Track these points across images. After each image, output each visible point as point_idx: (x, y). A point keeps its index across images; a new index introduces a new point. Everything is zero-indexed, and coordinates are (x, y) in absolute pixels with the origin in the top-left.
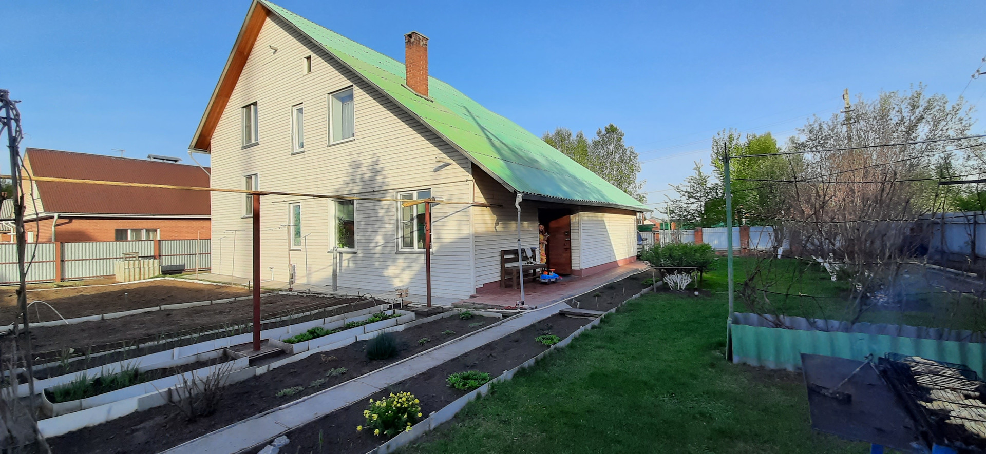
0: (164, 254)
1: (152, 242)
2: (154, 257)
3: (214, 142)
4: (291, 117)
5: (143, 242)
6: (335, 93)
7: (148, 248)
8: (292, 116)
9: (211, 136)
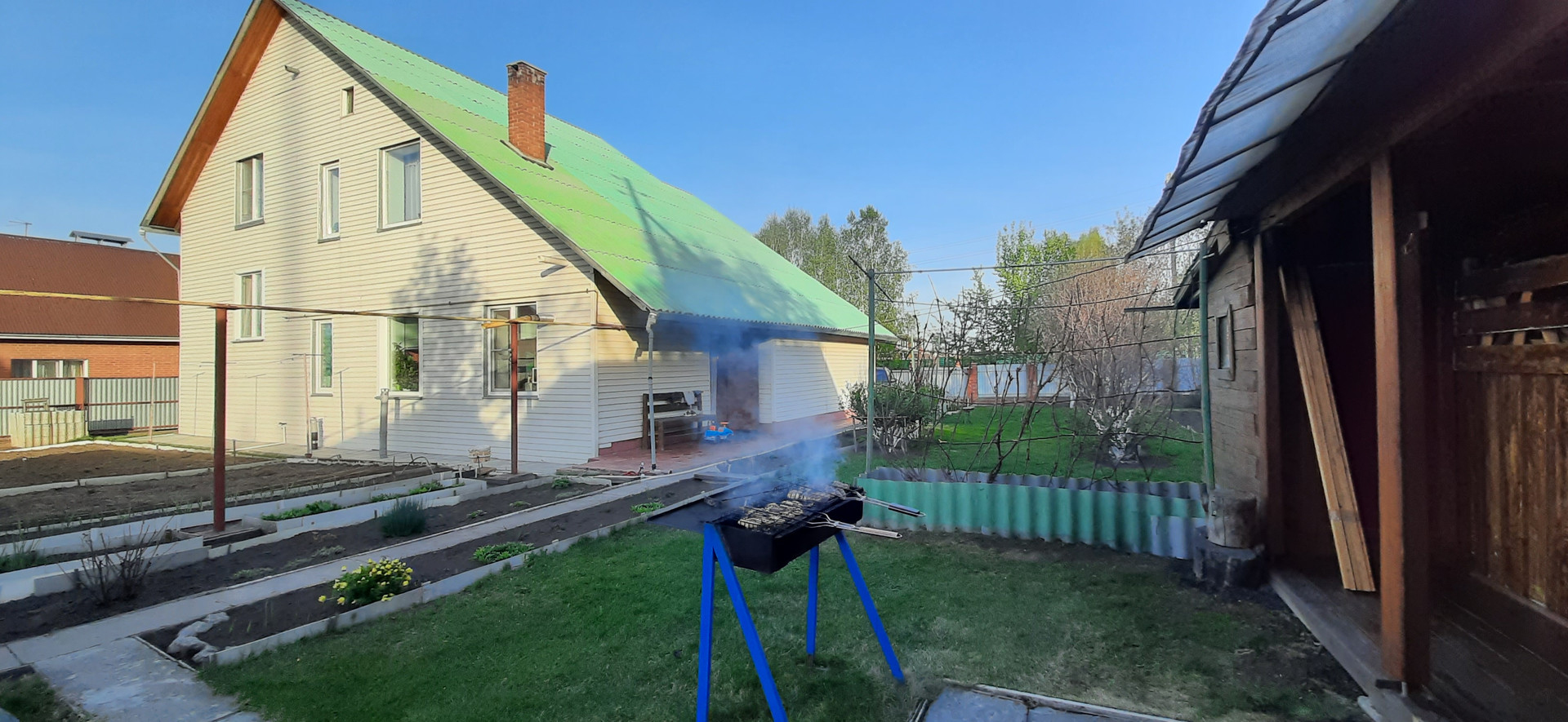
0: (94, 402)
1: (73, 381)
2: (77, 407)
3: (187, 215)
4: (319, 182)
5: (57, 381)
6: (392, 149)
7: (66, 392)
8: (321, 180)
9: (182, 206)
